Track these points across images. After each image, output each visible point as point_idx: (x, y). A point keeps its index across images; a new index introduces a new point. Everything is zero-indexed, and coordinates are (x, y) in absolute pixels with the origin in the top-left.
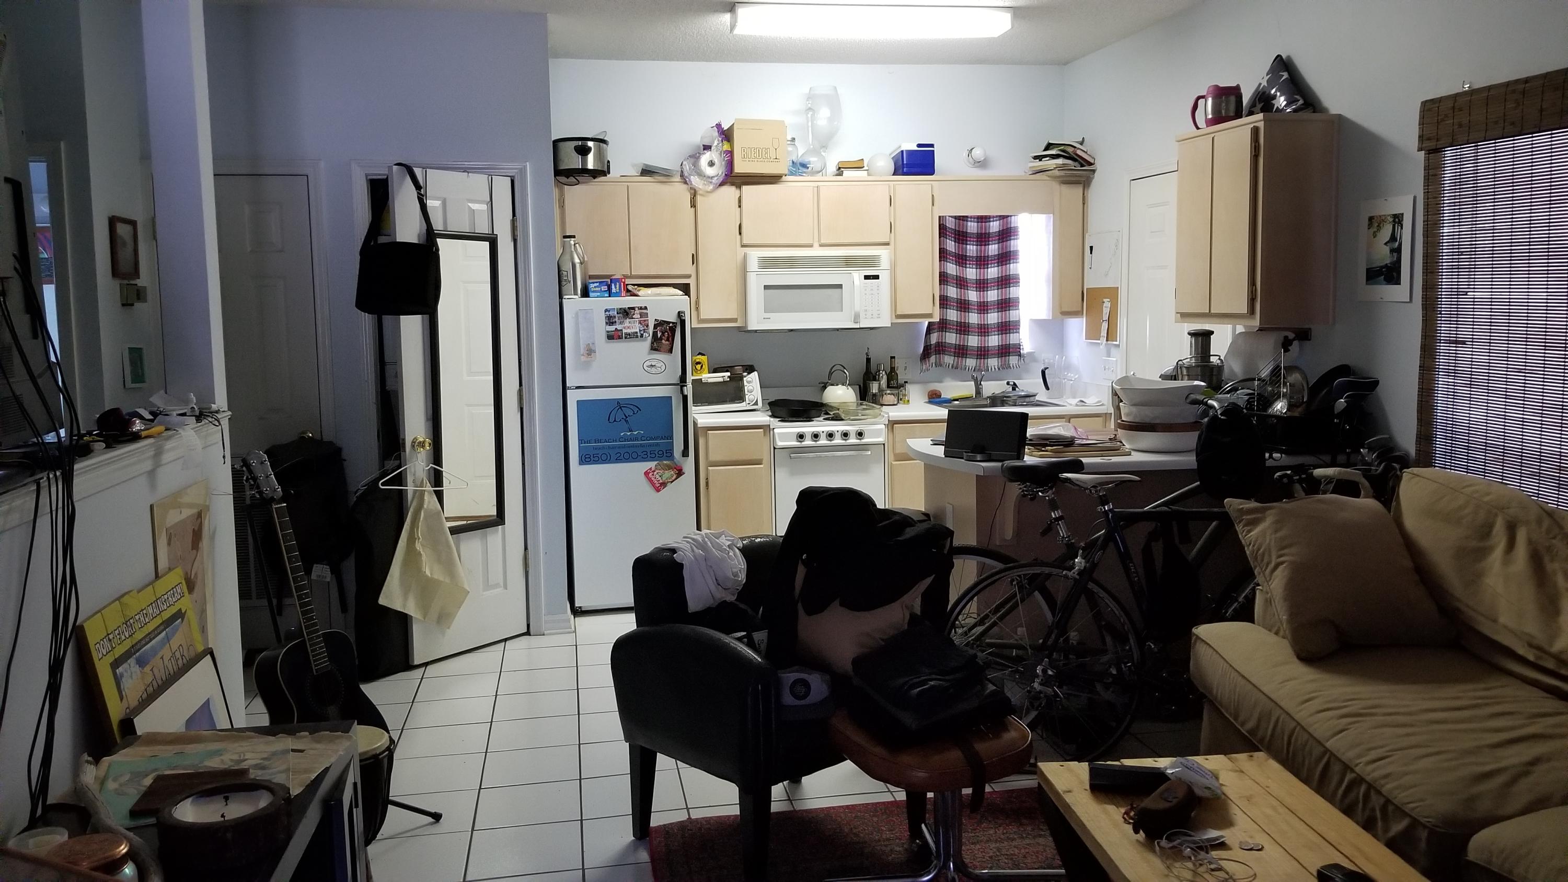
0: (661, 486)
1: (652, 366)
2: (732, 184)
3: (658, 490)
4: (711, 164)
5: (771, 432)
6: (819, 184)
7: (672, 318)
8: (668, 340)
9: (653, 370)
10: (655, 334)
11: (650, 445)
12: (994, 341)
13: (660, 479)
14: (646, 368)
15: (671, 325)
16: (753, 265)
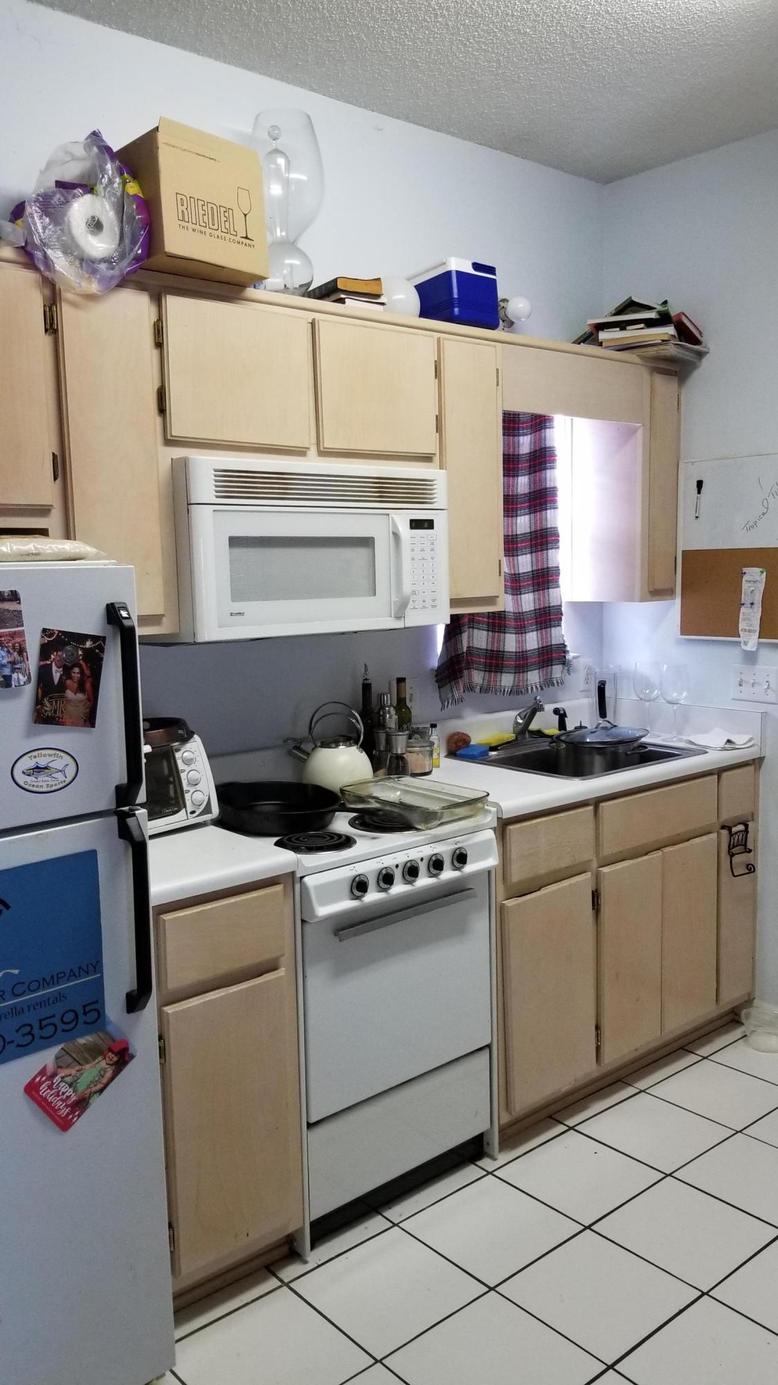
0: (72, 1112)
1: (38, 769)
2: (141, 287)
3: (64, 1125)
4: (96, 226)
5: (297, 886)
6: (317, 316)
7: (89, 623)
8: (81, 688)
9: (43, 782)
10: (44, 673)
11: (43, 1003)
12: (532, 641)
13: (70, 1092)
14: (21, 779)
15: (88, 644)
16: (204, 487)
